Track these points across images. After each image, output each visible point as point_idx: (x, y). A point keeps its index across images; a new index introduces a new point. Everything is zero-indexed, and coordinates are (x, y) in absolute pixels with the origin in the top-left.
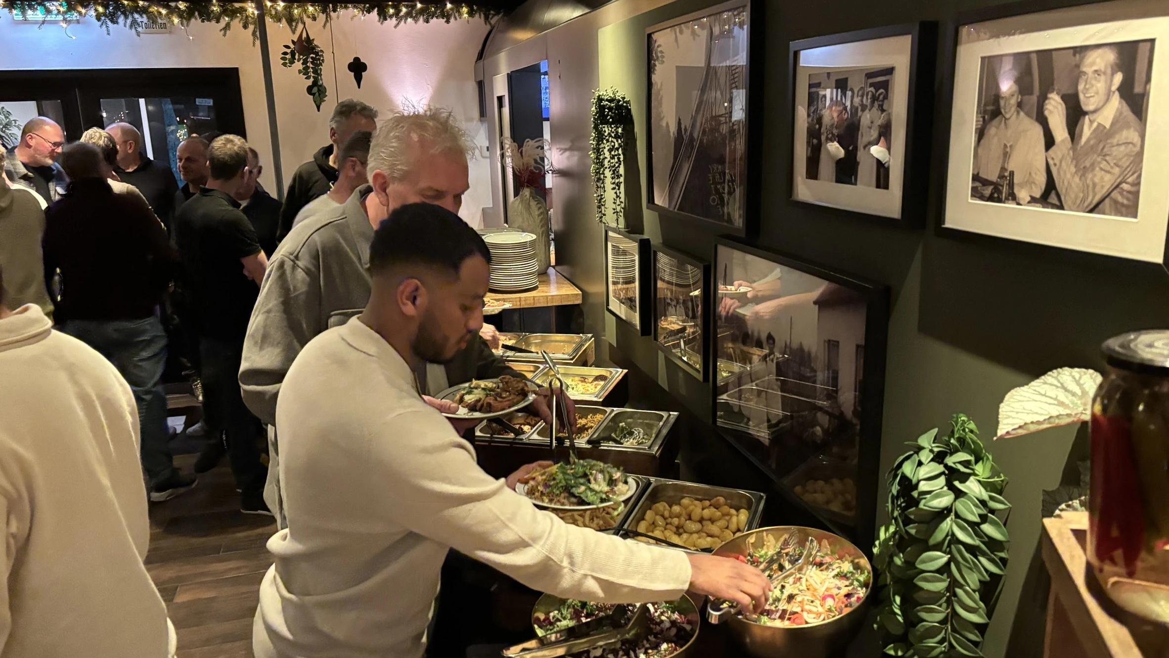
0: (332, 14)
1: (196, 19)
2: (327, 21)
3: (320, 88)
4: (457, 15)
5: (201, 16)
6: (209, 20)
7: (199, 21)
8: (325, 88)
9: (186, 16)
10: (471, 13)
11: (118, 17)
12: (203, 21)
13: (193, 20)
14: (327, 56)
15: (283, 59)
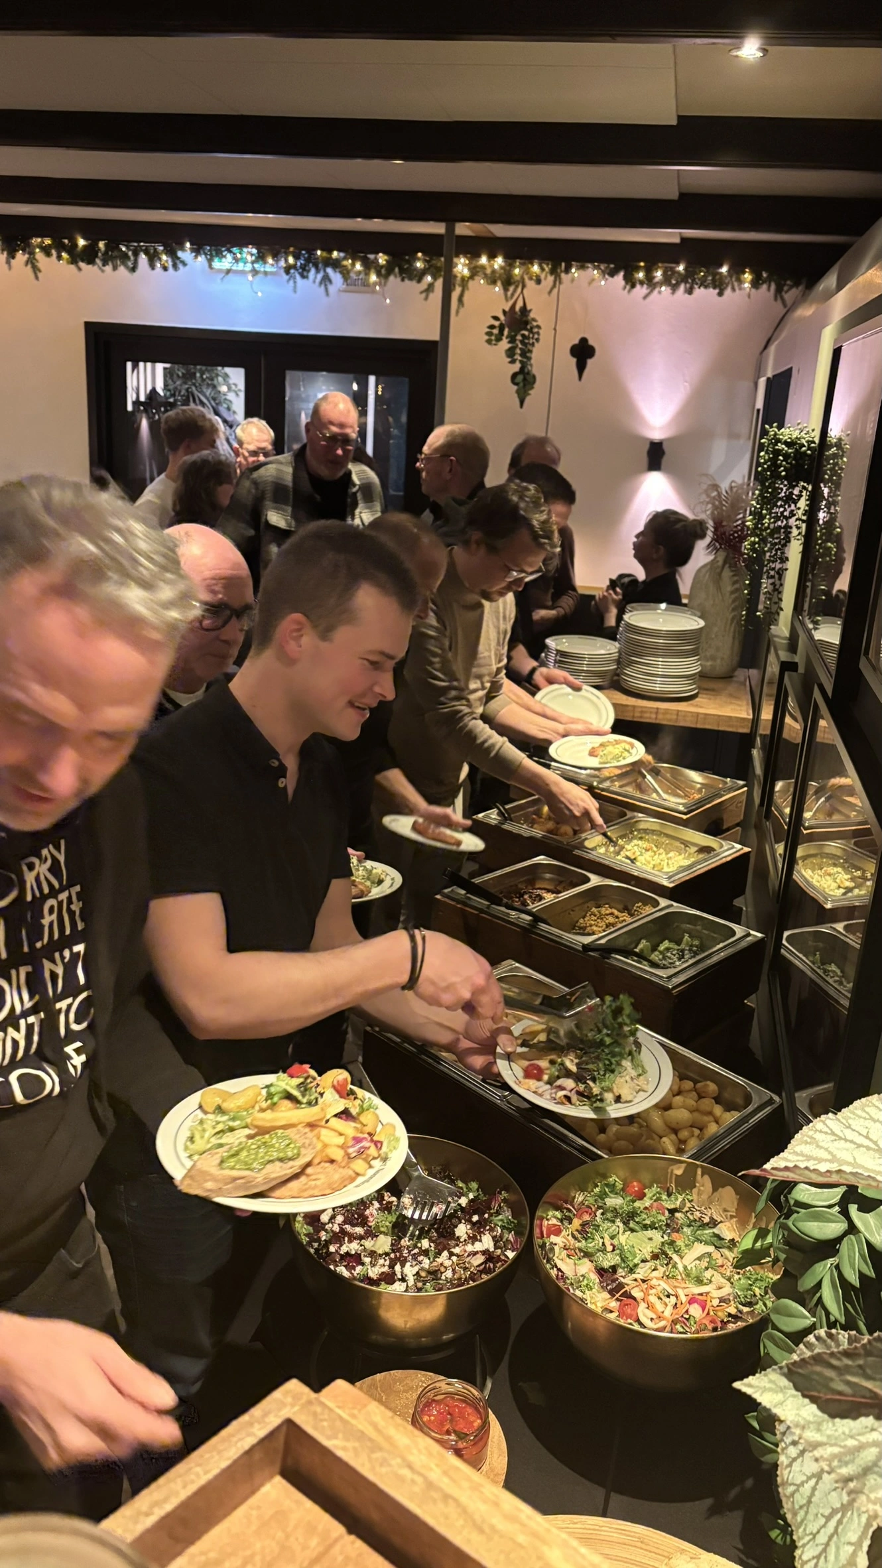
0: (563, 275)
1: (396, 276)
2: (554, 286)
3: (528, 377)
4: (736, 284)
5: (402, 271)
6: (411, 279)
7: (399, 279)
8: (534, 377)
9: (385, 273)
10: (755, 284)
11: (309, 271)
12: (403, 280)
13: (392, 278)
14: (545, 334)
15: (488, 334)
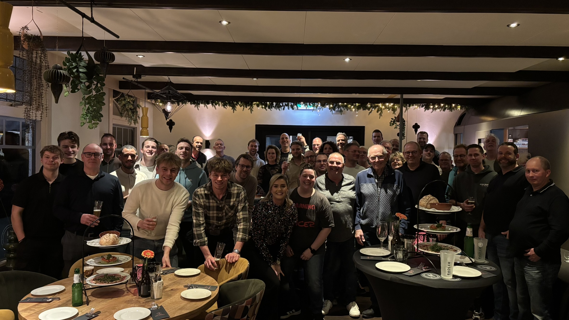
0: (409, 107)
2: (406, 110)
4: (455, 108)
9: (358, 108)
10: (461, 108)
11: (336, 109)
12: (364, 110)
13: (360, 110)
15: (390, 123)
